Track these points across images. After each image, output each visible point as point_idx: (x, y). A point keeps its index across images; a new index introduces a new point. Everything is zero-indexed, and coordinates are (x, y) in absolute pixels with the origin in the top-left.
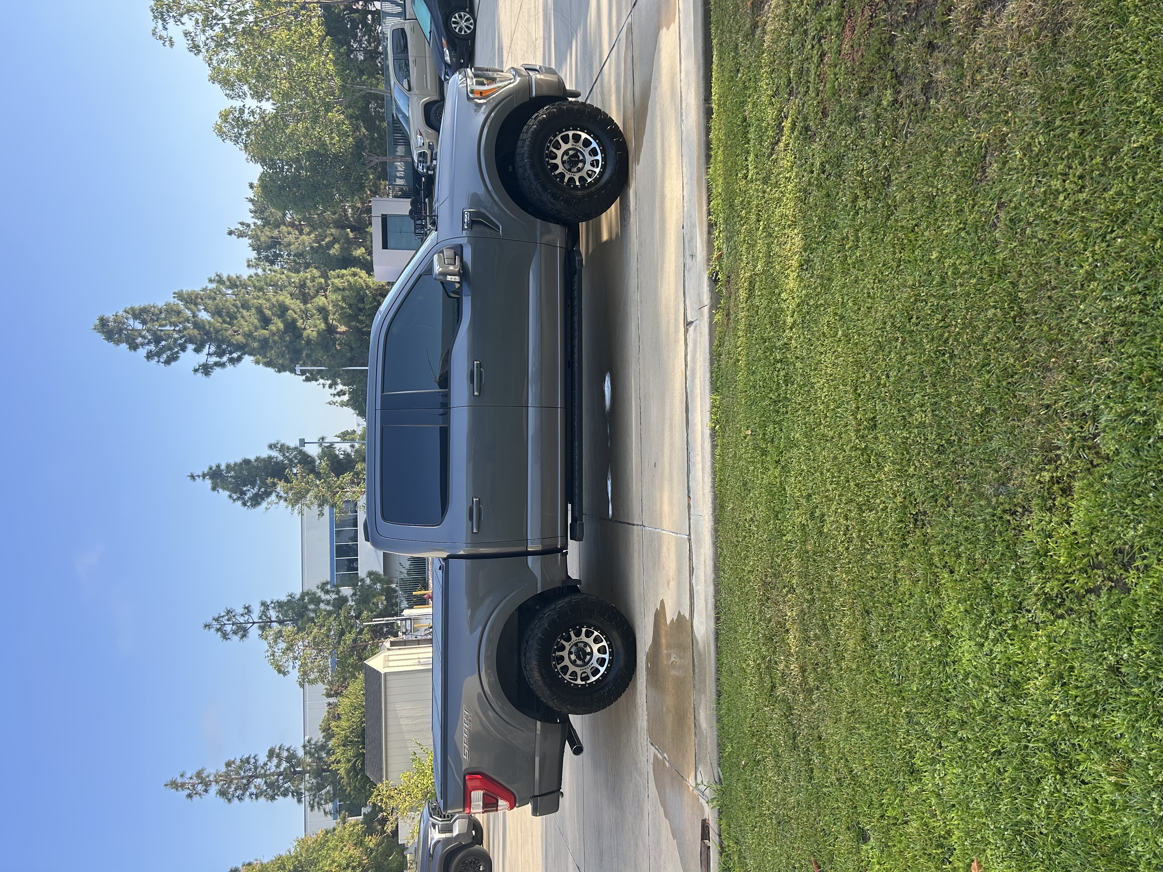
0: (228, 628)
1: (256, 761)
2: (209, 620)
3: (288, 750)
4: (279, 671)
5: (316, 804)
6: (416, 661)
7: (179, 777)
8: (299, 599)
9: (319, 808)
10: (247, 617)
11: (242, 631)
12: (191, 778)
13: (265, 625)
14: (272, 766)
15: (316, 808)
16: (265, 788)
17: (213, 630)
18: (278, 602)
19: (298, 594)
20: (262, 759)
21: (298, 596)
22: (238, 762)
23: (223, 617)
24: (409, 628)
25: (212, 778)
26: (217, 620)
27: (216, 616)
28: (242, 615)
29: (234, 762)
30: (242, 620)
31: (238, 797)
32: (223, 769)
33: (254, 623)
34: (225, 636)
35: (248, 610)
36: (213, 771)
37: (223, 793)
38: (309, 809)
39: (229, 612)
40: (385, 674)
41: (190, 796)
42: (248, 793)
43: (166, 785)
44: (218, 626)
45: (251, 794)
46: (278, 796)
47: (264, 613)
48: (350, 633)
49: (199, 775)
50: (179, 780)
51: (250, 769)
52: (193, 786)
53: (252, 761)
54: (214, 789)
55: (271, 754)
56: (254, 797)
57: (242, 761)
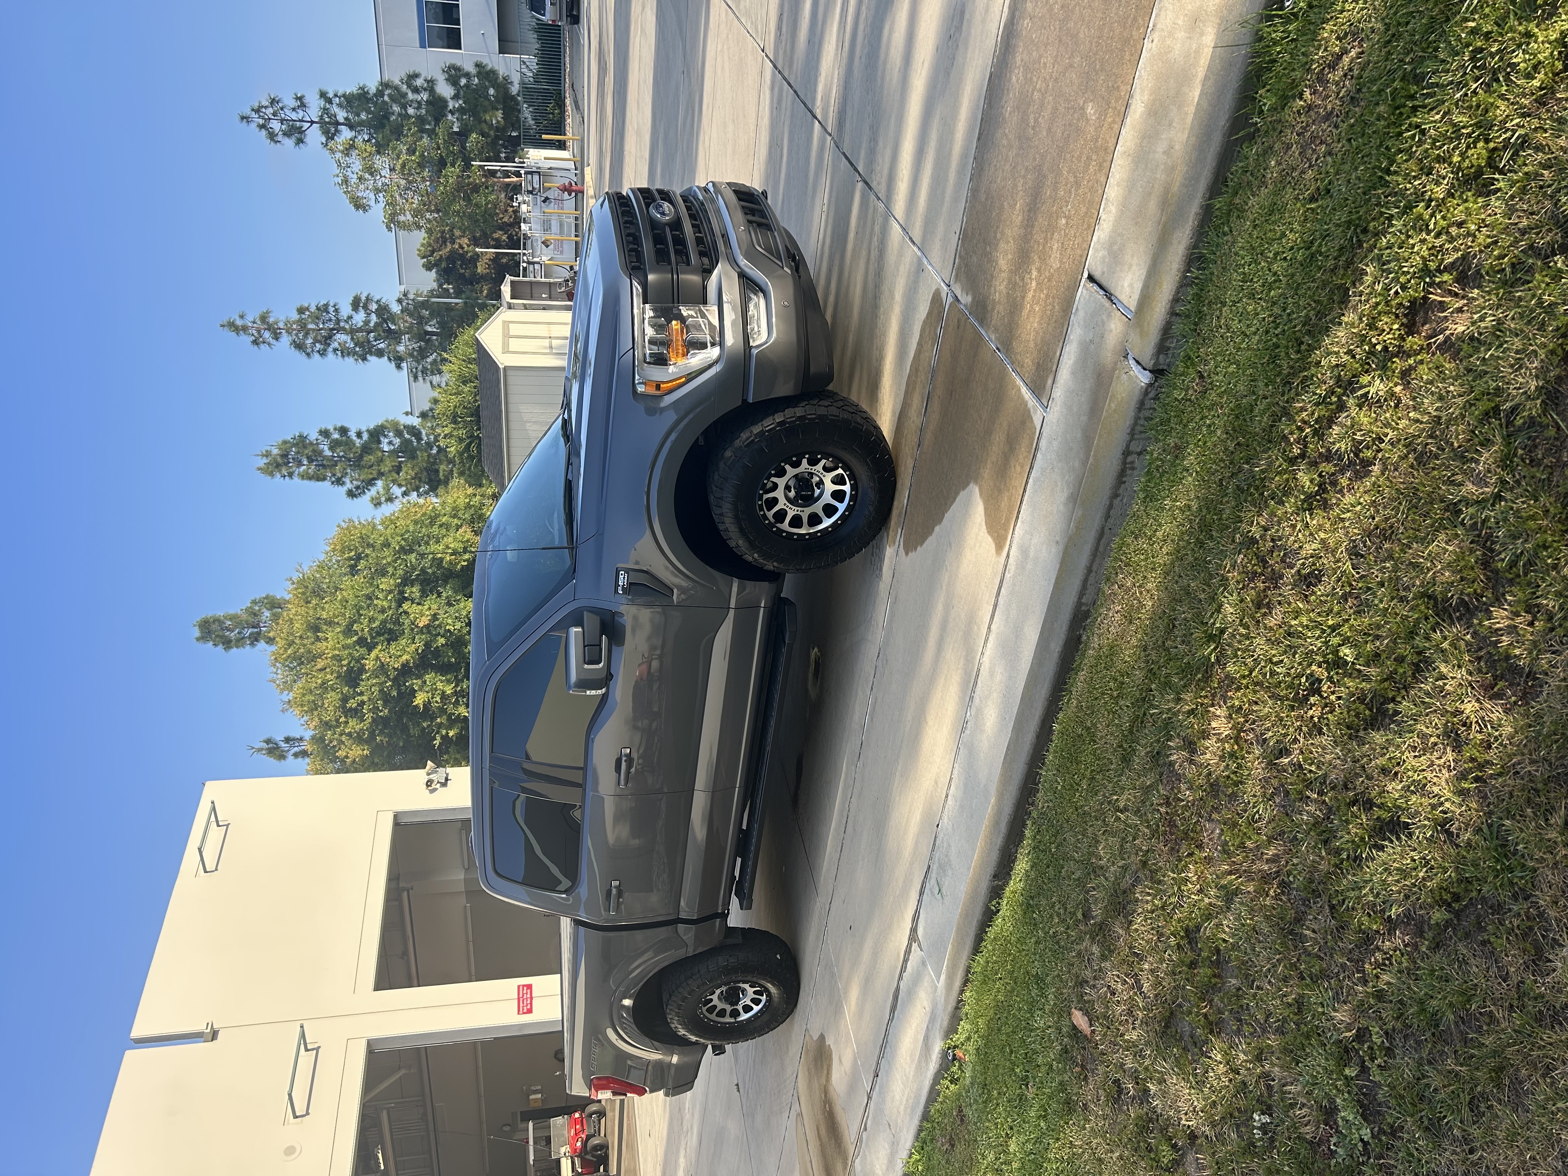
0: (276, 125)
1: (336, 311)
2: (247, 112)
3: (378, 302)
4: (358, 206)
5: (420, 374)
6: (546, 343)
7: (237, 318)
8: (375, 95)
9: (424, 379)
10: (301, 114)
11: (296, 132)
12: (254, 322)
13: (330, 128)
14: (359, 318)
15: (420, 379)
16: (352, 346)
17: (253, 126)
18: (344, 96)
19: (372, 87)
20: (346, 310)
21: (373, 90)
22: (313, 309)
23: (266, 107)
24: (536, 186)
25: (281, 325)
26: (257, 111)
27: (256, 107)
28: (294, 109)
29: (307, 309)
30: (294, 116)
31: (319, 352)
32: (295, 316)
33: (312, 122)
34: (272, 136)
35: (301, 102)
36: (283, 318)
37: (299, 346)
38: (412, 379)
39: (273, 102)
40: (505, 368)
41: (255, 342)
42: (330, 349)
43: (222, 326)
44: (261, 121)
45: (335, 350)
46: (371, 355)
47: (325, 110)
48: (453, 165)
49: (264, 318)
50: (239, 322)
51: (330, 320)
52: (259, 332)
53: (331, 309)
54: (286, 339)
55: (356, 304)
56: (339, 353)
57: (318, 309)
